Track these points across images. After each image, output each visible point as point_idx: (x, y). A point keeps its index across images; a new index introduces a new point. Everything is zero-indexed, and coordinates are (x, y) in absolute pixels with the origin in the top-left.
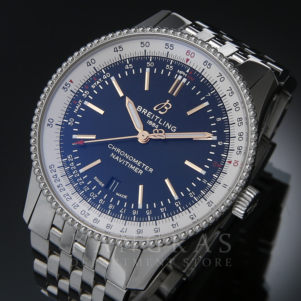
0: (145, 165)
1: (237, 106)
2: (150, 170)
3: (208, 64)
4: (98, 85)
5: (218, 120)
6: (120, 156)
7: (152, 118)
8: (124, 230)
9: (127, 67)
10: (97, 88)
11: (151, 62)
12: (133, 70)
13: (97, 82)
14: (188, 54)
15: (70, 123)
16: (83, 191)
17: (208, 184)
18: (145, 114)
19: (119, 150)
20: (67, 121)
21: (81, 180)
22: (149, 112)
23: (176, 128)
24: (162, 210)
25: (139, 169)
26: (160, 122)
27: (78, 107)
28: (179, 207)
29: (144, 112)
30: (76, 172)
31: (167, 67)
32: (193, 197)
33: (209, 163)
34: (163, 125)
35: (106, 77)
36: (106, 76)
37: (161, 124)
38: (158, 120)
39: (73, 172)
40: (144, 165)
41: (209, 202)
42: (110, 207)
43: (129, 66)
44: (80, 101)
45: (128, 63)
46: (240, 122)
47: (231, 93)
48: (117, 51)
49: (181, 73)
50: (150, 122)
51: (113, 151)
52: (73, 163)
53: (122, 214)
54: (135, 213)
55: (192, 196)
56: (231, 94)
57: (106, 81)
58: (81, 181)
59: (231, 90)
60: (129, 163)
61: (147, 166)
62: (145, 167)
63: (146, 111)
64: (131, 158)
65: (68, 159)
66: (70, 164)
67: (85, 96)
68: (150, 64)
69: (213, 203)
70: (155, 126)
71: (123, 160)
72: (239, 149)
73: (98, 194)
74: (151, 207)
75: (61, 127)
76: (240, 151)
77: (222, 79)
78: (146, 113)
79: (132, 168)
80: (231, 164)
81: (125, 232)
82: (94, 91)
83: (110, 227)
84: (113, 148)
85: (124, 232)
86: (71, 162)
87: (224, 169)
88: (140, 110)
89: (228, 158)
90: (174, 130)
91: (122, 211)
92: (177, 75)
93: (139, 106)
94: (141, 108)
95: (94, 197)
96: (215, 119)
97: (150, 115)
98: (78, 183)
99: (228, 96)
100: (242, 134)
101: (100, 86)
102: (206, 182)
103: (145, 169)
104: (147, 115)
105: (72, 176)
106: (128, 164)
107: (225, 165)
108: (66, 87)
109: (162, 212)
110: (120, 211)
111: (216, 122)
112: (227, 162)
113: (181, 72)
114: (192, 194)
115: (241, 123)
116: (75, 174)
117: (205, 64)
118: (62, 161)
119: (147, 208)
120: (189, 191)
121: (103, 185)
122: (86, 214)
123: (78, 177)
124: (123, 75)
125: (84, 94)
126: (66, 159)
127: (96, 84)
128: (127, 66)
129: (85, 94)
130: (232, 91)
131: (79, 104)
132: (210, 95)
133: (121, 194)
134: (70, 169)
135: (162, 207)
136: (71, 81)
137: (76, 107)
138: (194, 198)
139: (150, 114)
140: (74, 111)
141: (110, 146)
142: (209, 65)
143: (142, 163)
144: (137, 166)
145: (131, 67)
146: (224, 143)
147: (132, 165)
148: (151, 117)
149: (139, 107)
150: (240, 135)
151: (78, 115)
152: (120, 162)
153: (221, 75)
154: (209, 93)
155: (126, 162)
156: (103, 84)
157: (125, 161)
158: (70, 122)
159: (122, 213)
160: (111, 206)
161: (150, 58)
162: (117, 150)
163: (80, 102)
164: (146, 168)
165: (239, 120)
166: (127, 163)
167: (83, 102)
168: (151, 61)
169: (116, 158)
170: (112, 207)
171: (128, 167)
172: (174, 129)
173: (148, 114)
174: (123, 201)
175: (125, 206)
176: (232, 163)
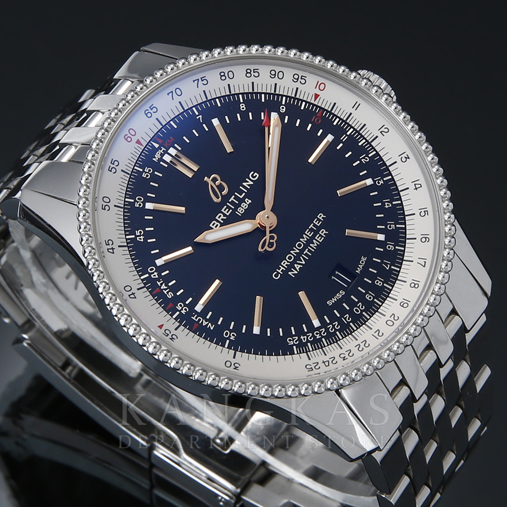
0: (312, 224)
1: (226, 75)
2: (321, 218)
3: (150, 111)
4: (169, 287)
5: (243, 108)
6: (294, 262)
7: (233, 208)
8: (422, 262)
9: (141, 239)
10: (174, 289)
11: (135, 201)
12: (147, 229)
13: (162, 288)
14: (129, 139)
15: (233, 338)
16: (351, 324)
17: (348, 133)
18: (225, 218)
19: (285, 263)
20: (228, 341)
21: (331, 326)
22: (223, 210)
23: (253, 172)
24: (388, 205)
25: (318, 235)
26: (241, 195)
27: (204, 322)
28: (385, 179)
29: (222, 219)
30: (317, 334)
31: (147, 176)
32: (368, 157)
33: (315, 129)
34: (246, 191)
35: (156, 274)
36: (153, 273)
37: (244, 194)
38: (236, 198)
39: (317, 338)
40: (311, 226)
41: (381, 132)
42: (380, 284)
43: (140, 236)
44: (194, 318)
45: (133, 236)
46: (252, 73)
47: (202, 81)
48: (113, 249)
49: (160, 157)
50: (240, 211)
51: (285, 272)
52: (302, 337)
53: (392, 267)
54: (391, 246)
55: (367, 159)
56: (205, 82)
57: (163, 274)
58: (334, 326)
59: (198, 80)
60: (307, 249)
61: (314, 222)
62: (314, 225)
63: (220, 216)
64: (300, 245)
65: (294, 345)
66: (304, 341)
67: (185, 309)
68: (138, 202)
69: (384, 125)
70: (246, 203)
71: (301, 258)
72: (298, 79)
73: (357, 300)
74: (382, 221)
75: (237, 352)
76: (301, 79)
77: (179, 92)
78: (224, 216)
79: (316, 245)
80: (319, 95)
81: (425, 260)
82: (178, 294)
83: (416, 282)
84: (280, 271)
85: (425, 262)
86: (299, 339)
87: (326, 108)
88: (217, 225)
89: (309, 100)
90: (256, 176)
91: (387, 267)
92: (161, 163)
93: (211, 225)
94: (214, 224)
95: (362, 307)
96: (241, 113)
97: (227, 210)
98: (336, 330)
99: (206, 88)
100: (273, 73)
101: (170, 284)
102: (345, 135)
103: (318, 225)
104: (228, 214)
105: (323, 339)
106: (309, 251)
107: (319, 105)
108: (170, 335)
109: (391, 206)
110: (388, 269)
111: (246, 112)
112: (315, 101)
113: (158, 156)
114: (363, 158)
115: (254, 72)
116: (321, 335)
117: (149, 115)
118: (298, 353)
119: (384, 227)
120: (358, 162)
121: (342, 293)
122: (392, 319)
123: (327, 330)
124: (153, 246)
125: (182, 311)
126: (294, 347)
127: (165, 290)
128: (138, 238)
129: (182, 309)
130: (200, 79)
131: (200, 320)
132: (201, 116)
133: (359, 266)
134: (312, 343)
135: (383, 204)
136: (161, 327)
137: (204, 325)
138: (370, 155)
139: (225, 210)
140: (212, 329)
141: (276, 276)
142: (152, 109)
143: (308, 230)
144: (313, 237)
145: (140, 232)
146: (283, 103)
147: (311, 245)
148: (231, 208)
149: (213, 225)
150: (274, 76)
151: (219, 323)
152: (304, 263)
153: (172, 92)
154: (198, 118)
155: (304, 253)
156: (166, 280)
157: (303, 255)
158: (230, 336)
159: (390, 267)
160: (377, 282)
161: (127, 202)
162: (284, 265)
163: (196, 318)
164: (316, 223)
165: (250, 75)
166: (306, 251)
167: (196, 312)
168: (133, 201)
169: (297, 269)
170: (380, 281)
171: (313, 251)
172: (254, 175)
173: (225, 212)
174: (370, 263)
175: (379, 261)
176: (318, 92)
